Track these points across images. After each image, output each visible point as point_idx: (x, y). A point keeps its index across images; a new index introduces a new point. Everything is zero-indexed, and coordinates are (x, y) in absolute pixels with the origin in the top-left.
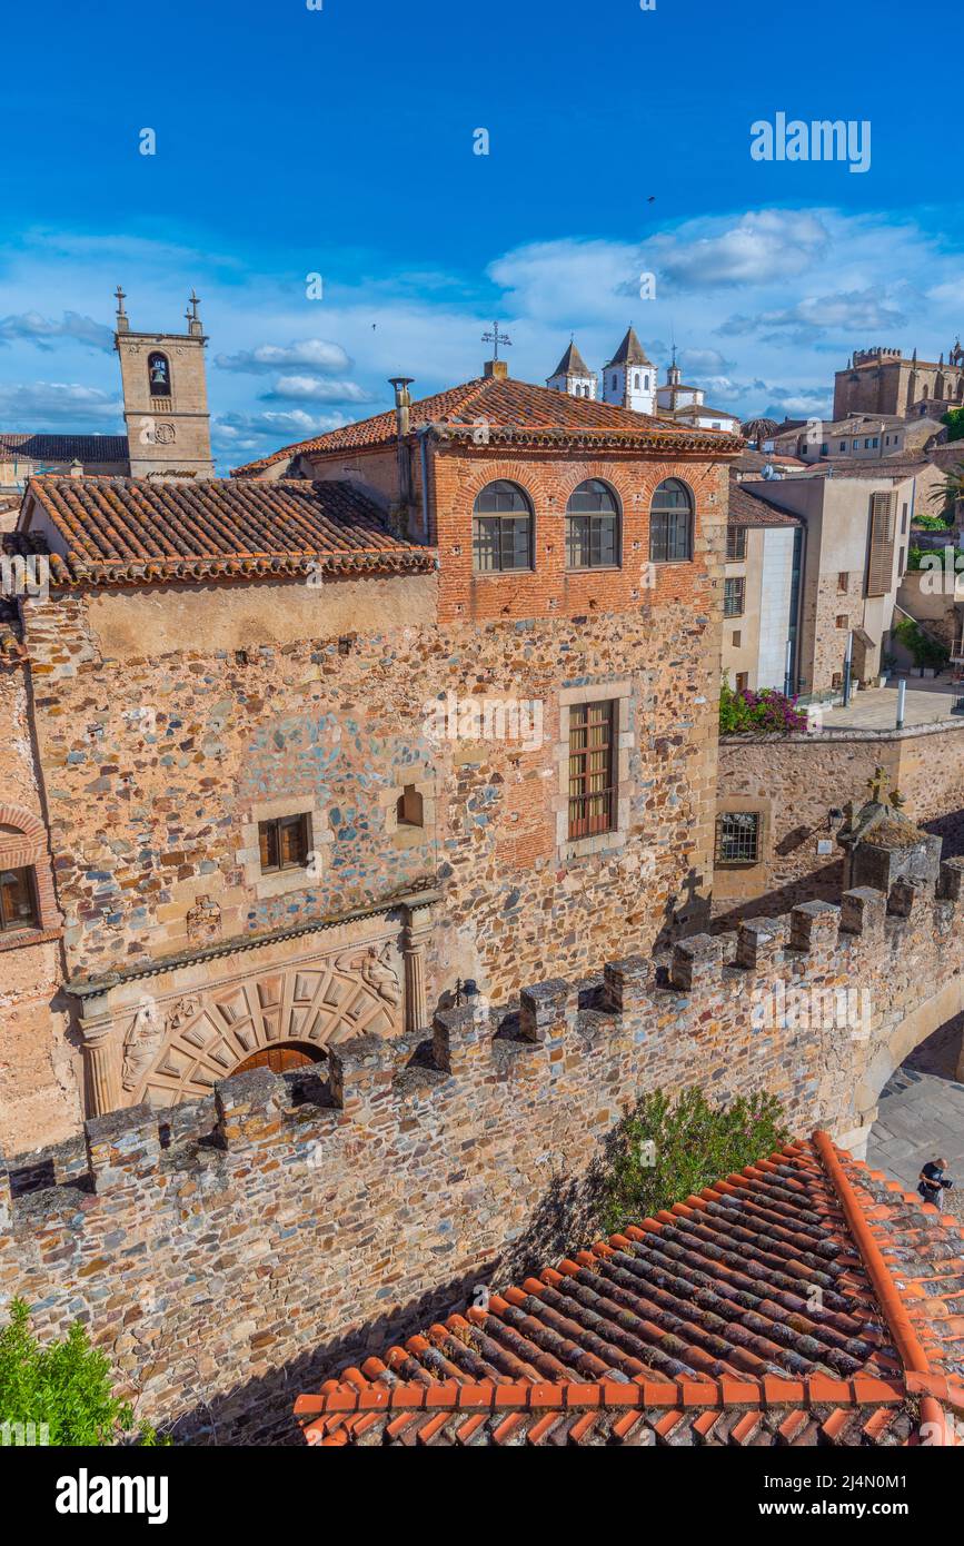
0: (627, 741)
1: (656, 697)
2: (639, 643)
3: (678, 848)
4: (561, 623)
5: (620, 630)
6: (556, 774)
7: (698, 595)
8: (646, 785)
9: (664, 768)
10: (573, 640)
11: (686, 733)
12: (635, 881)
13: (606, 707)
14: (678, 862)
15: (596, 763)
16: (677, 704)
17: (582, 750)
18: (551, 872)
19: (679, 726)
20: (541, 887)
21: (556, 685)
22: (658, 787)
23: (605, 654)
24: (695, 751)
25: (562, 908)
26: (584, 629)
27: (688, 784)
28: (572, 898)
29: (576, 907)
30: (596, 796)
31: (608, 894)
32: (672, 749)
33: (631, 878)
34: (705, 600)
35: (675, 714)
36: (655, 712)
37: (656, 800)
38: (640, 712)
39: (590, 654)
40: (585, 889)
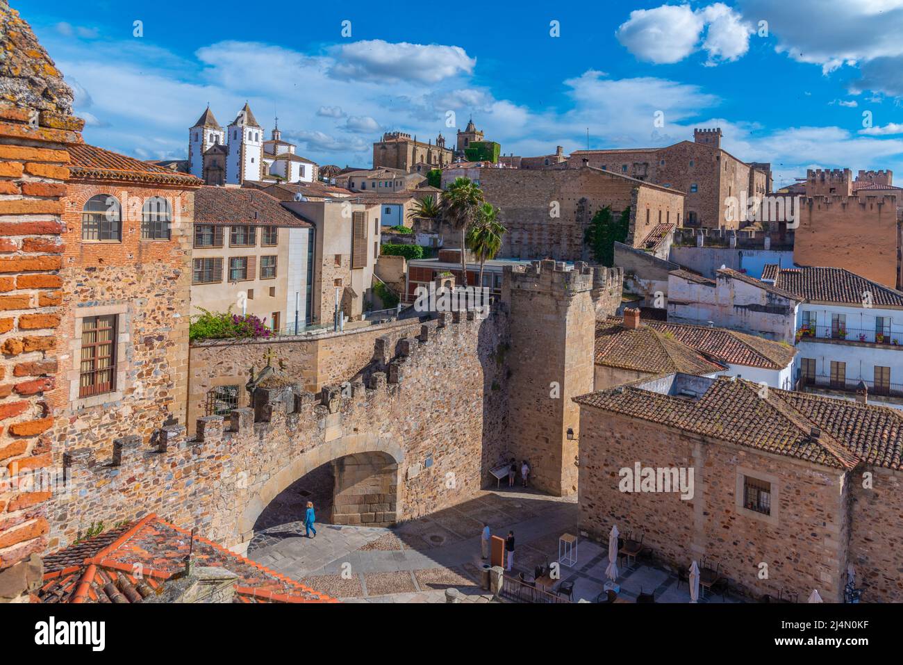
0: (124, 338)
1: (145, 314)
2: (134, 283)
3: (161, 401)
4: (78, 271)
5: (120, 275)
6: (71, 358)
7: (174, 258)
8: (138, 364)
9: (151, 354)
10: (86, 280)
11: (166, 333)
12: (129, 421)
13: (111, 320)
14: (160, 410)
15: (103, 352)
16: (160, 317)
17: (93, 344)
18: (67, 417)
19: (161, 330)
20: (57, 427)
21: (73, 306)
22: (147, 365)
23: (109, 289)
24: (173, 344)
25: (74, 440)
26: (94, 274)
27: (168, 363)
28: (81, 434)
29: (84, 439)
30: (102, 372)
31: (108, 430)
32: (156, 343)
33: (126, 420)
34: (179, 261)
35: (158, 323)
36: (144, 322)
37: (145, 373)
38: (134, 322)
39: (98, 288)
40: (91, 428)
